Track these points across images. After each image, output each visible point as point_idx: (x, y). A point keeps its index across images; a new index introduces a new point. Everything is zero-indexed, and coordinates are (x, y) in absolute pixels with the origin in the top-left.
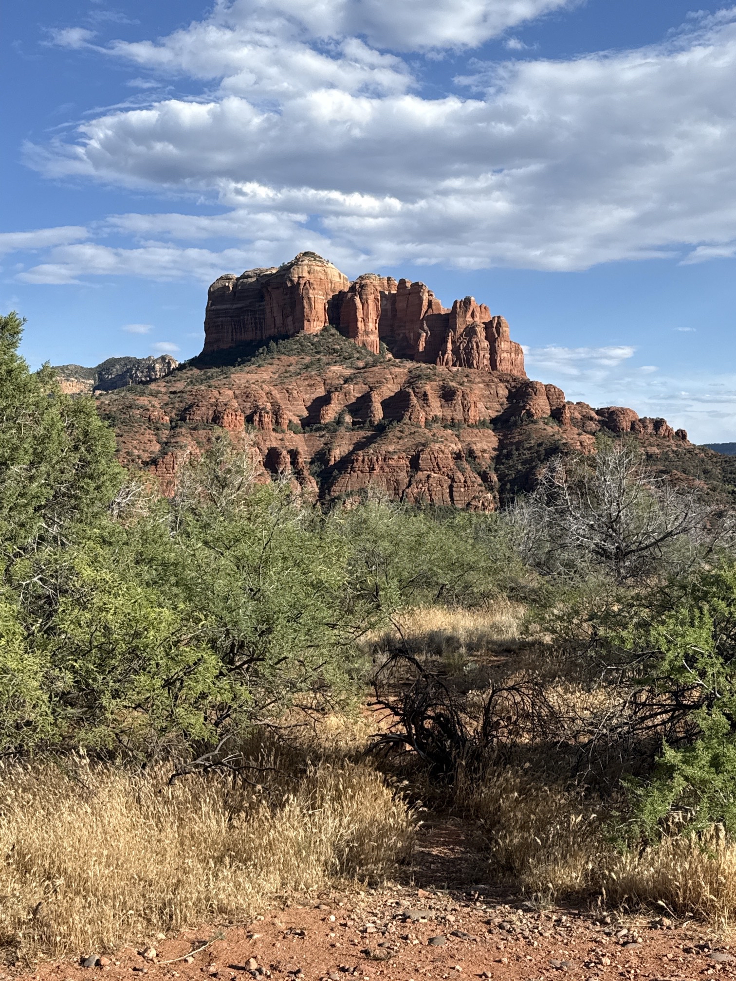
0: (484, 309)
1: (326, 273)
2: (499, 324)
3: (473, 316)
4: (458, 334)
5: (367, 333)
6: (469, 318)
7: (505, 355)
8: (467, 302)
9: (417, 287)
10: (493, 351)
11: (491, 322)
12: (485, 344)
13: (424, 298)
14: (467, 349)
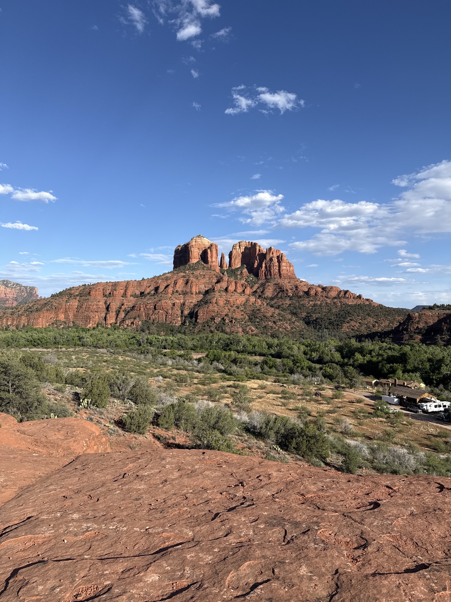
0: (278, 251)
1: (202, 242)
2: (282, 256)
3: (272, 254)
4: (267, 261)
6: (271, 255)
7: (284, 268)
8: (271, 249)
10: (279, 267)
11: (279, 256)
12: (277, 264)
13: (258, 248)
14: (270, 267)
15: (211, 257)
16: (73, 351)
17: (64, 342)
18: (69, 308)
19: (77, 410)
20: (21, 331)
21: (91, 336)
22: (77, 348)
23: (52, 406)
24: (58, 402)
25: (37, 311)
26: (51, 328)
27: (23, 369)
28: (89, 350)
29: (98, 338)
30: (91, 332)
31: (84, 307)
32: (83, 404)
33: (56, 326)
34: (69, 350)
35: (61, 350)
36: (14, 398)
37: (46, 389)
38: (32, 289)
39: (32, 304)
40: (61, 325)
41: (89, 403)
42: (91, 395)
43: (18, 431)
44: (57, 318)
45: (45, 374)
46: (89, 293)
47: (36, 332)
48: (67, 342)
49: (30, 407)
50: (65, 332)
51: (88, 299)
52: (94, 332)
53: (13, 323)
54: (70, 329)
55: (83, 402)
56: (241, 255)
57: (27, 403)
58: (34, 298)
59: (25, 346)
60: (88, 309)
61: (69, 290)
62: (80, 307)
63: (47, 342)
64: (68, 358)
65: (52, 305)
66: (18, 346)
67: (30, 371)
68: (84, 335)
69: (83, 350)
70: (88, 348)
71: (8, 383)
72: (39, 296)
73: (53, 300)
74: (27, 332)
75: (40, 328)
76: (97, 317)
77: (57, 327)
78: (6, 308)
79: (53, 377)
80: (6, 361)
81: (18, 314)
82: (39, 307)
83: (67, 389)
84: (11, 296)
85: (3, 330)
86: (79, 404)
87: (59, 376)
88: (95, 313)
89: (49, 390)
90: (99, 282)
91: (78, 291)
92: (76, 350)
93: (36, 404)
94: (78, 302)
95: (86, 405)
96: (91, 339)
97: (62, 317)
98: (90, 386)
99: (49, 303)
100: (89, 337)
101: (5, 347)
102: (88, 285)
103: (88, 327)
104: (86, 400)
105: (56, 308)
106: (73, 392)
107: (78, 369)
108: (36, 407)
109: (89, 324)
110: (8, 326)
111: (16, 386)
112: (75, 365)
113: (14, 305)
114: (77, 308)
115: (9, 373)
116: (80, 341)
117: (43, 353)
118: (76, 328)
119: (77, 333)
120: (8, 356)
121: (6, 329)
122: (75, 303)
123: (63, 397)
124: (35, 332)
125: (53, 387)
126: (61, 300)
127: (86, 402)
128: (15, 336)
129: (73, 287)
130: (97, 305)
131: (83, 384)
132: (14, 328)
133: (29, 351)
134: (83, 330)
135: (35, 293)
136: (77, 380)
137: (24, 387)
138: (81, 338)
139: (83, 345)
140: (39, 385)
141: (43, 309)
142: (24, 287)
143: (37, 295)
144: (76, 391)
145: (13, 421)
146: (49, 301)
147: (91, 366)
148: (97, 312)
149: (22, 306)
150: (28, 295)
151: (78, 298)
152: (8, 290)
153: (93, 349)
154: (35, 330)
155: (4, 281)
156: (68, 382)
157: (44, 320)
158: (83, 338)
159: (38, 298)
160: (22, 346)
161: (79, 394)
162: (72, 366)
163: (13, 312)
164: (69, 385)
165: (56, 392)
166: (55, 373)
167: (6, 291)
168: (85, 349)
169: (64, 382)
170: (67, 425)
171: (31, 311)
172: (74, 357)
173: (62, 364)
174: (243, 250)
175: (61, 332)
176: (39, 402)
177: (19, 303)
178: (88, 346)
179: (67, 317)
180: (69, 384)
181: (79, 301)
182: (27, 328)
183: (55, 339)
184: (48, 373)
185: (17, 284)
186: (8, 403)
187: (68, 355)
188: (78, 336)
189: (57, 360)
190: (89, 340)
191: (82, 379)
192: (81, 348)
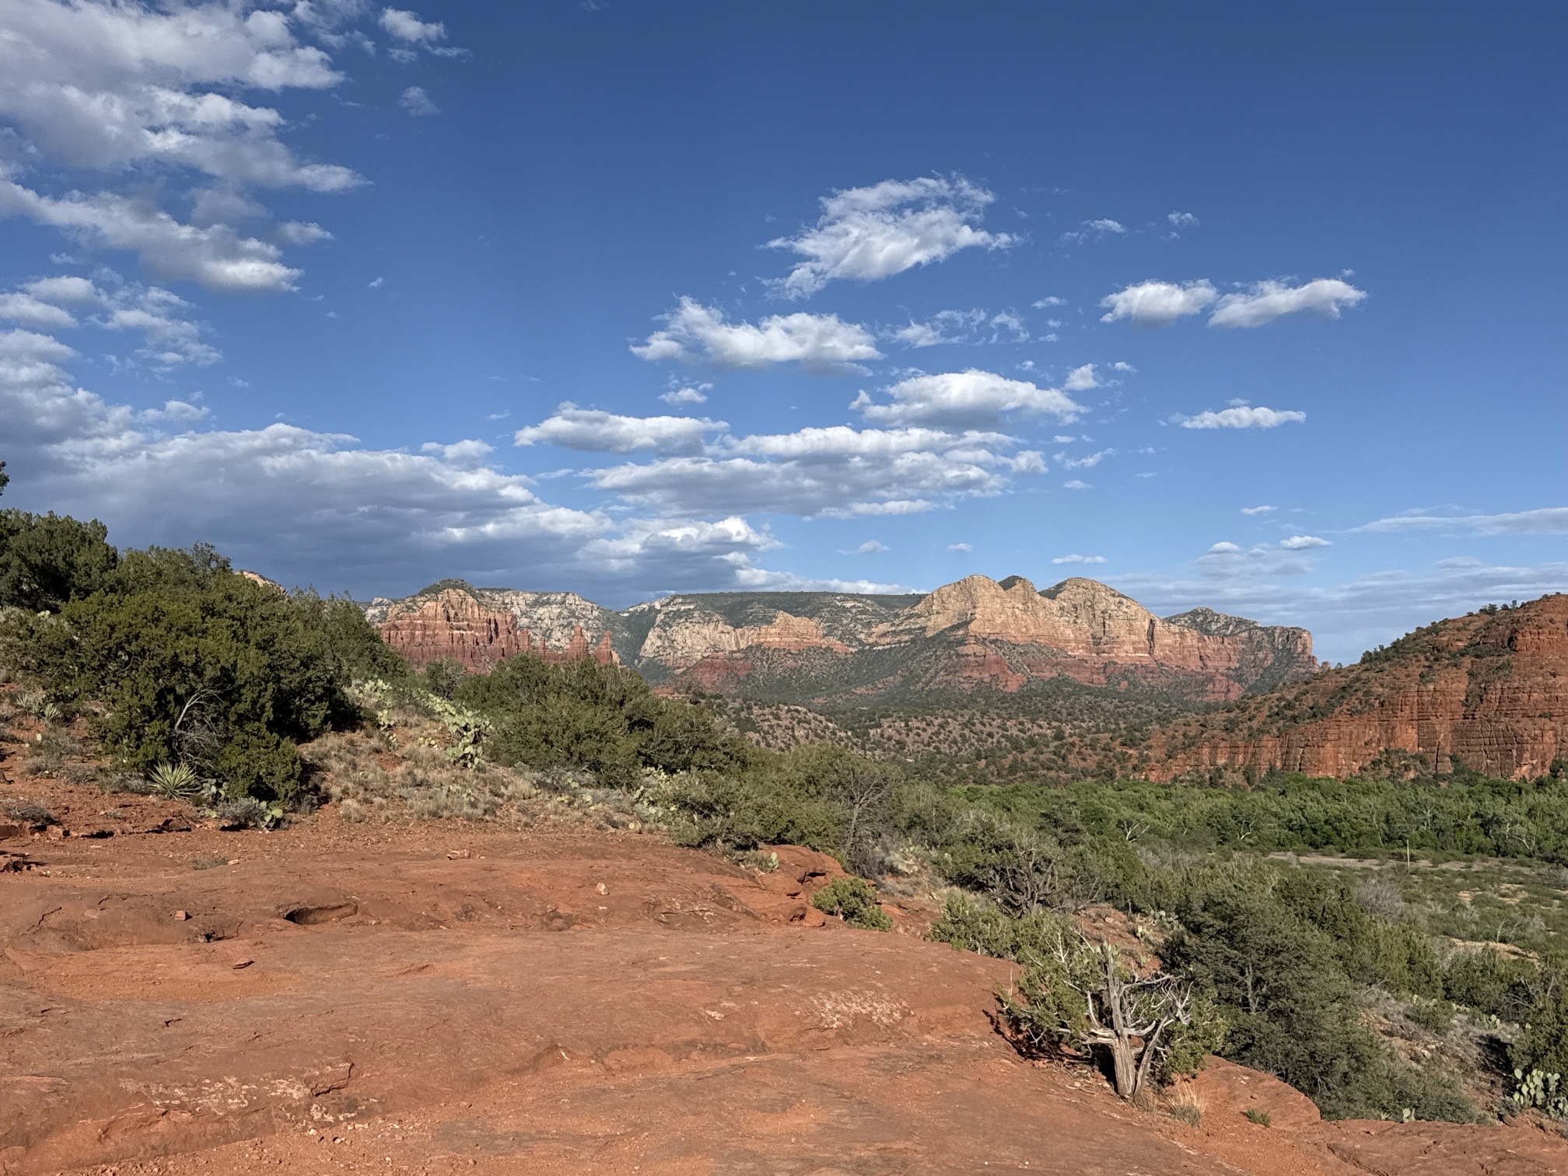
16: (1460, 874)
17: (1422, 836)
18: (1433, 704)
19: (1503, 1112)
20: (1264, 790)
21: (1530, 814)
22: (1478, 861)
23: (1405, 1082)
24: (1427, 1068)
25: (1314, 716)
26: (1370, 781)
27: (1290, 929)
28: (1526, 870)
29: (1559, 824)
30: (1530, 799)
31: (1493, 696)
32: (1525, 1090)
33: (1388, 772)
34: (1444, 866)
35: (1415, 865)
36: (1265, 1030)
37: (1375, 1010)
38: (1293, 635)
39: (1295, 691)
40: (1407, 768)
41: (1552, 1088)
42: (1557, 1054)
43: (1332, 1149)
44: (1389, 740)
45: (1365, 954)
46: (1511, 640)
47: (1317, 794)
48: (1433, 834)
49: (1321, 1073)
50: (1423, 795)
51: (1508, 666)
52: (1542, 798)
53: (1232, 760)
54: (1444, 785)
55: (1524, 1079)
57: (1312, 1054)
58: (1302, 670)
59: (1281, 845)
60: (1510, 703)
61: (1429, 631)
62: (1476, 698)
63: (1359, 835)
64: (1443, 901)
65: (1366, 693)
66: (1261, 845)
67: (1318, 938)
68: (1500, 812)
69: (1501, 872)
70: (1522, 864)
71: (1242, 973)
72: (1319, 662)
73: (1371, 674)
74: (1283, 793)
75: (1329, 779)
76: (1549, 737)
77: (1392, 778)
78: (1209, 708)
79: (1398, 967)
80: (1231, 896)
81: (1250, 728)
82: (1322, 702)
83: (1455, 1022)
84: (1222, 665)
85: (1201, 785)
86: (1511, 1088)
87: (1417, 967)
88: (1540, 722)
89: (1386, 1016)
90: (1551, 592)
91: (1466, 635)
92: (1475, 868)
93: (1342, 1065)
94: (1466, 679)
95: (1540, 1095)
96: (1533, 829)
97: (1408, 738)
98: (1548, 1017)
99: (1358, 685)
100: (1523, 818)
101: (1214, 845)
102: (1505, 607)
103: (1513, 779)
104: (1537, 1075)
105: (1382, 704)
106: (1481, 1037)
107: (1492, 944)
108: (1345, 1075)
109: (1519, 765)
110: (1218, 770)
111: (1270, 989)
112: (1474, 927)
113: (1234, 695)
114: (1465, 704)
115: (1244, 940)
116: (1486, 834)
117: (1346, 875)
118: (1468, 783)
119: (1471, 804)
120: (1231, 877)
121: (1213, 783)
122: (1456, 684)
123: (1441, 1050)
124: (1310, 793)
125: (1402, 1007)
126: (1401, 673)
127: (1538, 1082)
128: (1246, 807)
129: (1445, 622)
130: (1547, 688)
131: (1516, 1006)
132: (1239, 779)
133: (1295, 865)
134: (1497, 790)
135: (1303, 652)
136: (1494, 990)
137: (1299, 995)
138: (1490, 821)
139: (1499, 851)
140: (1351, 992)
141: (1337, 710)
142: (1262, 629)
143: (1312, 659)
144: (1494, 1032)
145: (1307, 1108)
146: (1358, 679)
147: (1541, 939)
148: (1550, 716)
149: (1260, 698)
150: (1277, 659)
151: (1467, 661)
152: (1212, 644)
153: (1543, 870)
154: (1314, 785)
155: (1195, 613)
156: (1455, 992)
157: (1342, 749)
158: (1499, 823)
159: (1317, 670)
160: (1270, 845)
161: (1504, 1045)
162: (1463, 934)
163: (1231, 721)
164: (1462, 1008)
165: (1412, 1026)
166: (1406, 953)
167: (1205, 647)
168: (1510, 868)
169: (1440, 992)
170: (1517, 1158)
171: (1294, 718)
172: (1466, 897)
173: (1423, 921)
175: (1409, 794)
176: (1357, 1059)
177: (1250, 689)
178: (1521, 857)
179: (1427, 739)
180: (1459, 1002)
181: (1470, 674)
182: (1285, 779)
183: (1387, 821)
184: (1378, 951)
185: (1240, 622)
186: (1247, 1047)
187: (1445, 889)
188: (1477, 815)
189: (1403, 904)
190: (1524, 830)
191: (1514, 987)
192: (1494, 862)
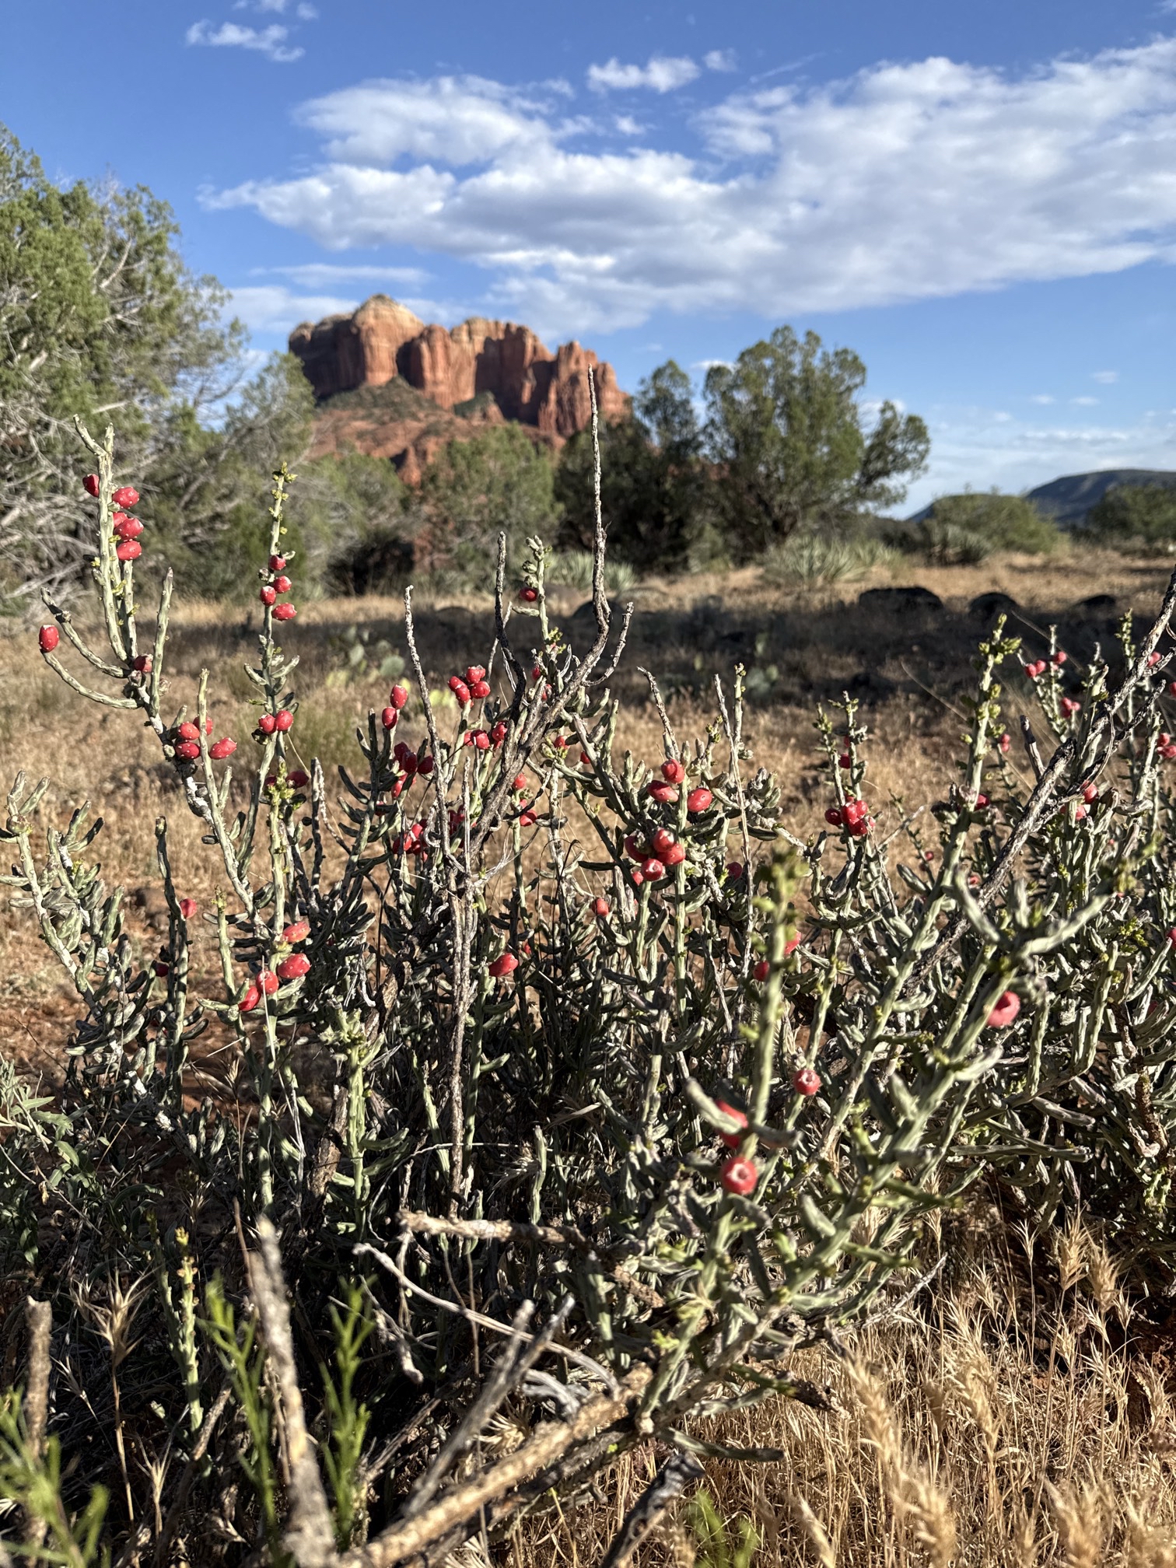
0: (590, 355)
1: (395, 317)
2: (604, 370)
3: (577, 362)
4: (562, 384)
5: (435, 383)
6: (573, 366)
8: (570, 347)
9: (521, 332)
12: (592, 394)
13: (529, 343)
14: (571, 401)
15: (434, 367)
56: (474, 363)
174: (479, 347)
